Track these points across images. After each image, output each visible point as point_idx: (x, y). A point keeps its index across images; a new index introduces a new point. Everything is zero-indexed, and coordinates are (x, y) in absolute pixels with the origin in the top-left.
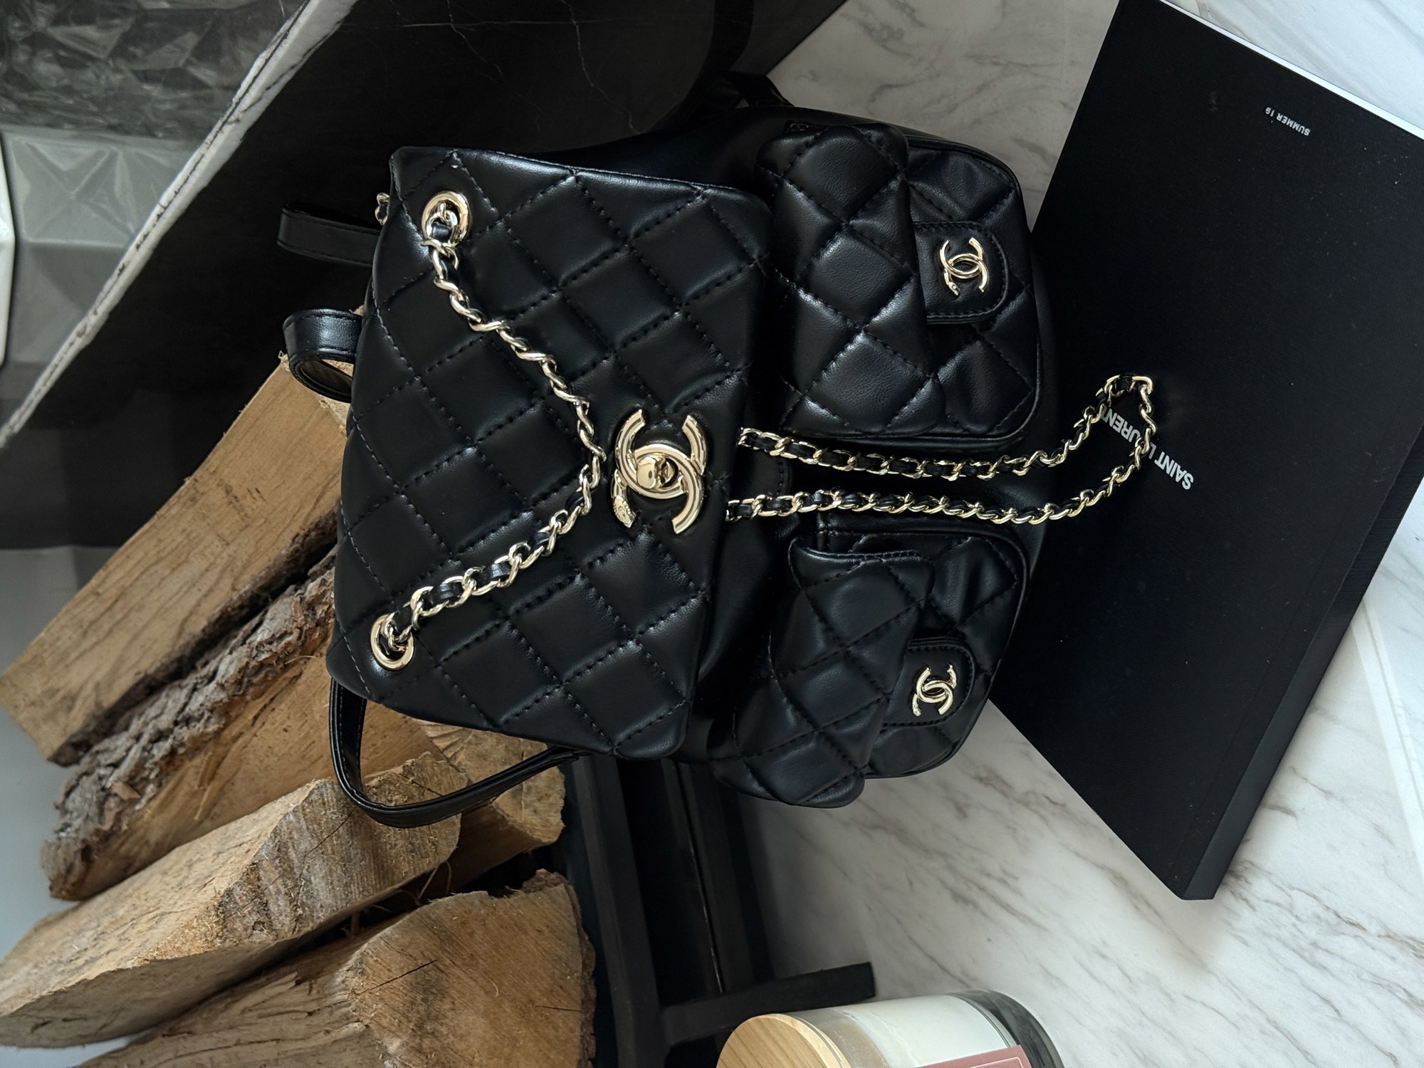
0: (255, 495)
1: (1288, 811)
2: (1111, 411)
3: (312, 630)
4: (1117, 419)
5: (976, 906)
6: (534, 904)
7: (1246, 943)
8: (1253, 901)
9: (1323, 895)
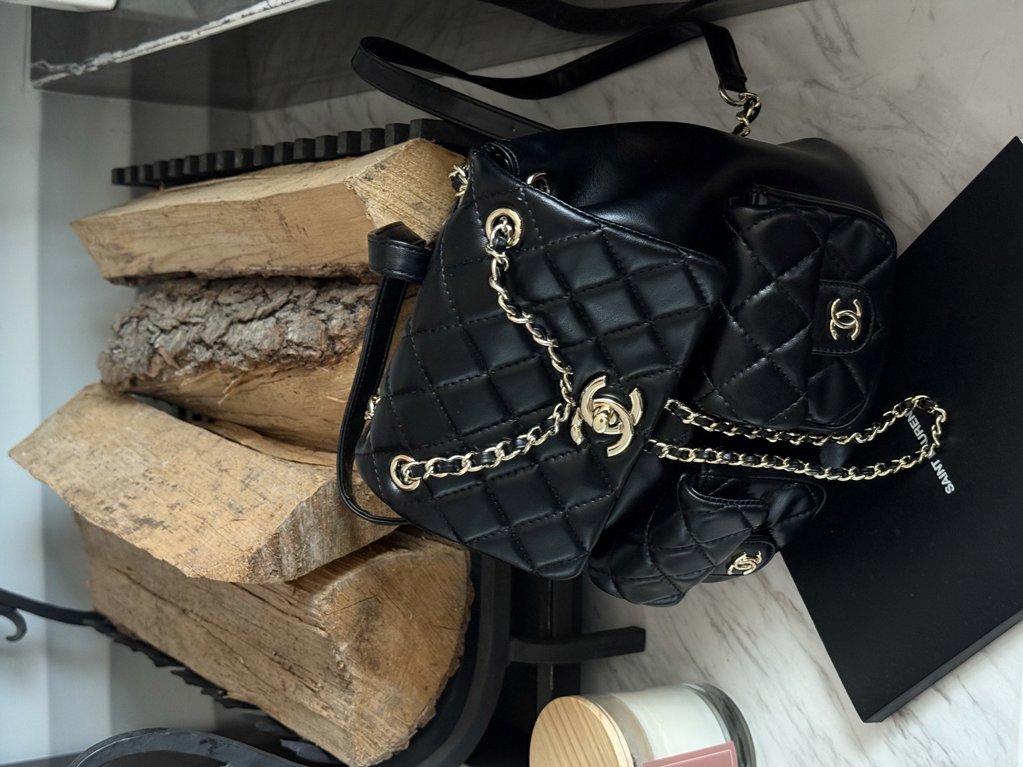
0: (301, 230)
1: (947, 698)
2: (911, 412)
3: (330, 357)
4: (913, 420)
5: (725, 637)
6: (444, 563)
7: (894, 753)
8: (907, 734)
9: (952, 754)
